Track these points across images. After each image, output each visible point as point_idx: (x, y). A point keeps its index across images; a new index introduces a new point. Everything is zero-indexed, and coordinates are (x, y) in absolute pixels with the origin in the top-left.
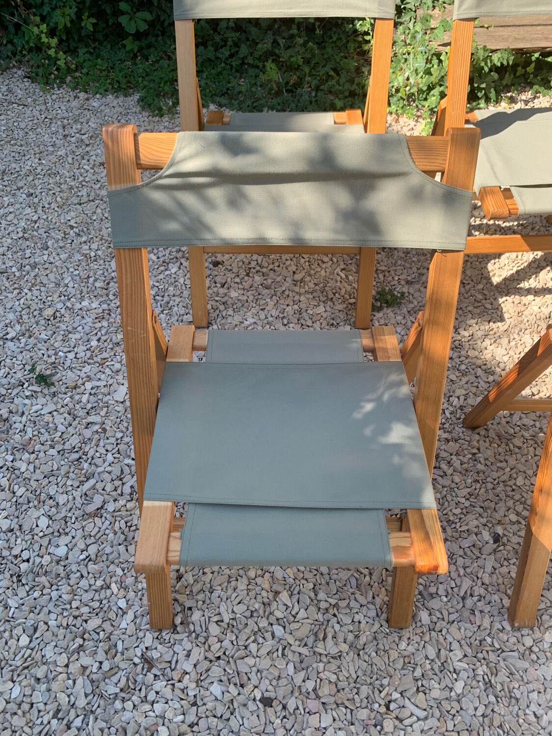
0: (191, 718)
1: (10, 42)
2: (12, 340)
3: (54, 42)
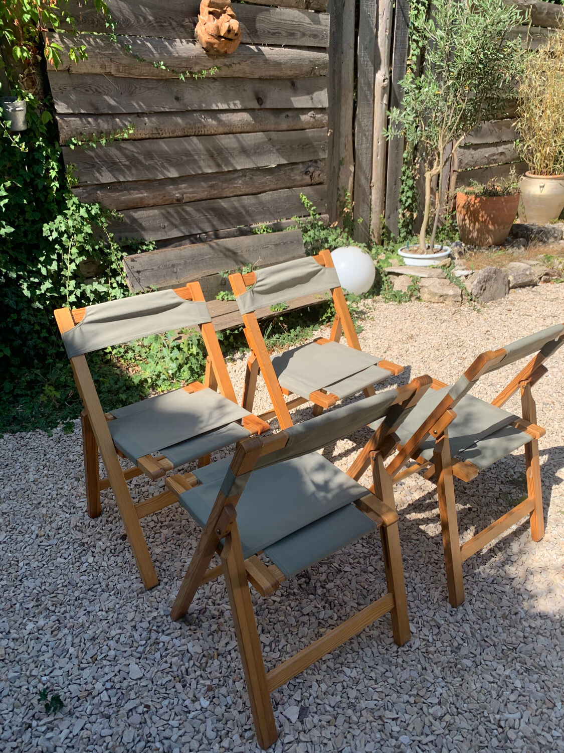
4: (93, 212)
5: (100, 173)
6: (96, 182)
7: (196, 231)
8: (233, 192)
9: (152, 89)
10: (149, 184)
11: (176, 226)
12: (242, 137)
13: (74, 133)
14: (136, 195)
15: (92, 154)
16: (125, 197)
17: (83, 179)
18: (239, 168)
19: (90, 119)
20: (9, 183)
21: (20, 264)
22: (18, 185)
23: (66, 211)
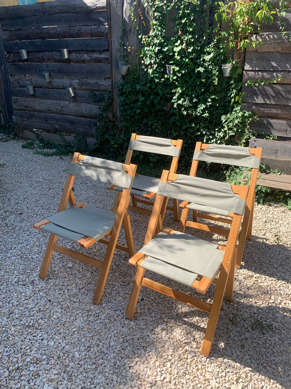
0: (32, 295)
4: (245, 115)
5: (257, 98)
6: (254, 102)
10: (284, 107)
13: (250, 79)
14: (274, 111)
15: (256, 89)
16: (267, 111)
17: (248, 100)
19: (260, 73)
20: (213, 97)
21: (209, 130)
22: (217, 98)
23: (233, 112)
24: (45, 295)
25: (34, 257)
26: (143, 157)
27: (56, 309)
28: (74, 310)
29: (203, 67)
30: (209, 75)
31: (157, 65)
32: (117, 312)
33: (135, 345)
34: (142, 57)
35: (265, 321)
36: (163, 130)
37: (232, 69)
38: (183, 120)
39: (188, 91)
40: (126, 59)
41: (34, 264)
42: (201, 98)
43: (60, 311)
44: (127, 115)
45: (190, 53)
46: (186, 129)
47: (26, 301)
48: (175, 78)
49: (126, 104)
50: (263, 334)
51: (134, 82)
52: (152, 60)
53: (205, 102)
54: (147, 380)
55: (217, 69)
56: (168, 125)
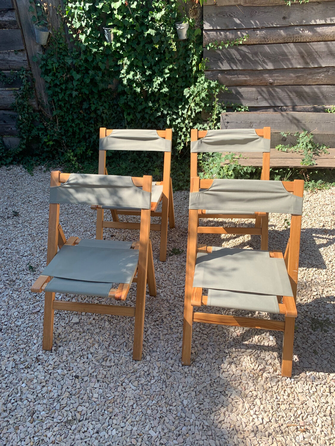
0: (47, 378)
1: (59, 159)
2: (25, 256)
3: (75, 159)
4: (212, 85)
5: (222, 64)
6: (219, 69)
7: (279, 104)
8: (315, 82)
9: (267, 12)
10: (252, 72)
11: (266, 99)
12: (332, 44)
13: (211, 40)
14: (242, 78)
15: (220, 52)
16: (234, 78)
17: (212, 66)
18: (324, 66)
19: (222, 33)
20: (171, 66)
21: (170, 108)
22: (175, 68)
23: (196, 84)
24: (65, 372)
25: (19, 324)
26: (92, 152)
27: (92, 385)
28: (115, 378)
29: (153, 29)
30: (163, 39)
31: (90, 28)
32: (168, 361)
33: (211, 393)
34: (67, 18)
35: (320, 317)
36: (112, 114)
37: (189, 29)
38: (137, 100)
39: (137, 61)
40: (44, 22)
41: (24, 334)
42: (156, 69)
43: (97, 385)
44: (59, 100)
45: (133, 10)
46: (143, 110)
47: (45, 389)
48: (118, 45)
49: (56, 85)
50: (326, 331)
51: (61, 54)
52: (82, 22)
53: (161, 73)
54: (246, 429)
55: (171, 31)
56: (117, 108)
